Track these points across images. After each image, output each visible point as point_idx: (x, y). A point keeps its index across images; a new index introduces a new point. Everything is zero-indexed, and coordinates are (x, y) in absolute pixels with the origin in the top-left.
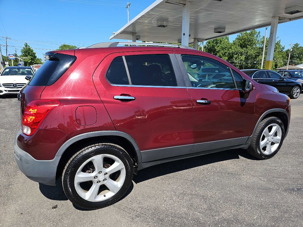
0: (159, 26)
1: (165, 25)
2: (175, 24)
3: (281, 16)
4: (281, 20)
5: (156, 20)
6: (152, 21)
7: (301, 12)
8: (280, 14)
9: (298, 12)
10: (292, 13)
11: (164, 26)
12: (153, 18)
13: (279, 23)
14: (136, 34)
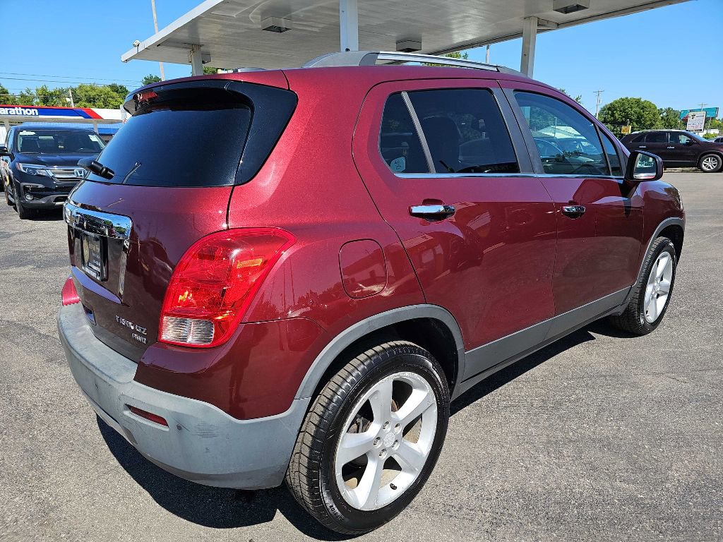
0: (269, 29)
1: (284, 26)
2: (306, 26)
3: (541, 15)
4: (543, 25)
5: (259, 12)
6: (250, 16)
7: (585, 8)
8: (540, 12)
9: (578, 8)
10: (566, 10)
11: (280, 30)
12: (254, 8)
13: (539, 31)
14: (201, 48)
